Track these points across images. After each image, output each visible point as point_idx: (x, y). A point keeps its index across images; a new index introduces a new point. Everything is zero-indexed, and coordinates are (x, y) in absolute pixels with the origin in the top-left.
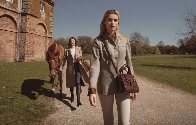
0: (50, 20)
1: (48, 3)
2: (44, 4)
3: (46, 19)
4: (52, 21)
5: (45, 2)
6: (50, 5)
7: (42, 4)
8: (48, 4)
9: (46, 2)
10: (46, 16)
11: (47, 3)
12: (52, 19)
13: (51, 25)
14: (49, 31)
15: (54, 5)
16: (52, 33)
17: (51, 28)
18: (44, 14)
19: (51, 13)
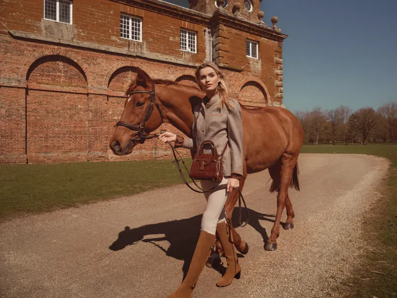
0: (274, 73)
1: (267, 38)
2: (257, 41)
3: (263, 71)
4: (280, 73)
5: (259, 37)
8: (265, 39)
9: (261, 36)
10: (262, 65)
11: (263, 38)
12: (279, 68)
13: (277, 82)
14: (274, 95)
15: (282, 39)
16: (281, 98)
17: (279, 89)
18: (257, 62)
19: (277, 57)
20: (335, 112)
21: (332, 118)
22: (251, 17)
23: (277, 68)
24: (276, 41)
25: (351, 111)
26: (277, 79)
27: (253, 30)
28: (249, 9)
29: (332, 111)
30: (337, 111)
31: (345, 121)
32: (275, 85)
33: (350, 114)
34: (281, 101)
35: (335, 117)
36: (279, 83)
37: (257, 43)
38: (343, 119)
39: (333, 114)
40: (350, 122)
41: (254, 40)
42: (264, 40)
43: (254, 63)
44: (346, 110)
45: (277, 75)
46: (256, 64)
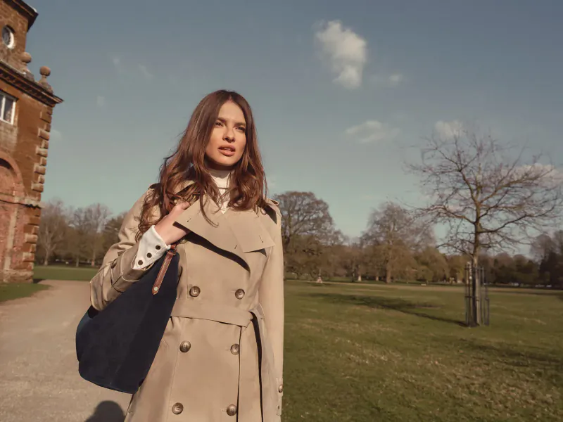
0: (34, 151)
1: (33, 97)
2: (14, 97)
3: (18, 145)
4: (43, 153)
5: (19, 92)
6: (39, 100)
7: (7, 99)
8: (29, 97)
9: (23, 91)
10: (19, 136)
11: (25, 95)
12: (43, 145)
13: (37, 166)
14: (30, 185)
15: (55, 103)
16: (40, 191)
17: (39, 178)
18: (12, 130)
19: (43, 127)
20: (86, 213)
21: (80, 222)
22: (11, 58)
23: (41, 144)
24: (44, 103)
25: (111, 213)
26: (39, 161)
27: (12, 78)
28: (8, 43)
29: (80, 210)
30: (90, 211)
31: (99, 230)
32: (35, 170)
33: (109, 218)
34: (40, 196)
35: (84, 221)
36: (41, 168)
37: (15, 100)
38: (97, 226)
39: (83, 215)
40: (107, 231)
41: (10, 95)
42: (26, 97)
43: (7, 131)
44: (102, 212)
45: (40, 155)
46: (9, 132)
